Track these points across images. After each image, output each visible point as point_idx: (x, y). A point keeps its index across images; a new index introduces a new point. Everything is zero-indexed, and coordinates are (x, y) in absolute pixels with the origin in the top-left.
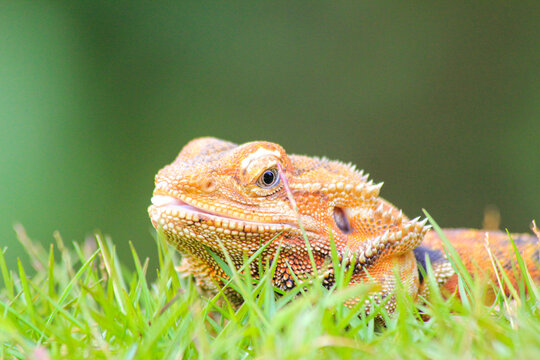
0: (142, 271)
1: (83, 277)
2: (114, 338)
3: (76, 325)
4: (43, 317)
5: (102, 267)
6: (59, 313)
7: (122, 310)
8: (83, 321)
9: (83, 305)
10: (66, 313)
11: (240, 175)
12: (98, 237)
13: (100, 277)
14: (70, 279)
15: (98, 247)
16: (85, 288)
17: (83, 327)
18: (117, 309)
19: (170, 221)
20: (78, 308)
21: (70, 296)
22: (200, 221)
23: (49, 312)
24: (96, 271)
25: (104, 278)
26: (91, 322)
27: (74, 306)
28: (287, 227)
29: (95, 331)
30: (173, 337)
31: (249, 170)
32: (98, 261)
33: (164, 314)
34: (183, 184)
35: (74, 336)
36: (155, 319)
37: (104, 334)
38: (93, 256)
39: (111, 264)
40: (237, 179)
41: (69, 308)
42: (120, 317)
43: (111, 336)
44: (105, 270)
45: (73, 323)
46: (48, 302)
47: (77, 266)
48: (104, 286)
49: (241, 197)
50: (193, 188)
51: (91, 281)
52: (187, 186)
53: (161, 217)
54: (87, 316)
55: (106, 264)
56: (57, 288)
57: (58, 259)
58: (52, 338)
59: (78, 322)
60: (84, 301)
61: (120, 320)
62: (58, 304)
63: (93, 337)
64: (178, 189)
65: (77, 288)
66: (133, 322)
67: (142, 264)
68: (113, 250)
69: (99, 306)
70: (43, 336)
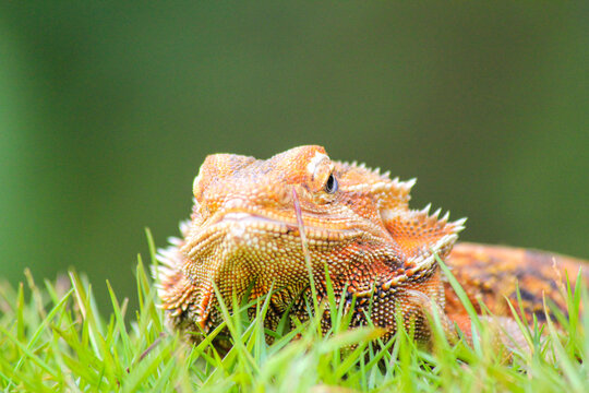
0: (120, 313)
1: (55, 318)
2: (88, 386)
3: (47, 371)
4: (11, 363)
5: (76, 309)
6: (28, 358)
7: (98, 355)
8: (54, 366)
9: (55, 349)
10: (36, 357)
11: (309, 182)
12: (71, 275)
13: (74, 318)
14: (41, 320)
15: (71, 286)
16: (58, 332)
17: (55, 373)
18: (93, 353)
19: (256, 235)
20: (50, 353)
21: (40, 341)
22: (287, 233)
23: (18, 358)
24: (70, 312)
25: (78, 321)
26: (65, 369)
27: (45, 350)
28: (360, 232)
29: (68, 378)
30: (154, 385)
31: (316, 176)
32: (71, 302)
33: (144, 361)
34: (262, 198)
35: (44, 383)
36: (133, 365)
37: (78, 382)
38: (66, 296)
39: (86, 305)
40: (306, 187)
41: (39, 353)
42: (94, 364)
43: (86, 384)
44: (80, 312)
45: (43, 369)
46: (17, 347)
47: (49, 307)
48: (79, 329)
49: (313, 206)
50: (272, 201)
51: (65, 323)
52: (266, 200)
53: (246, 231)
54: (59, 361)
55: (80, 305)
56: (26, 332)
57: (28, 299)
58: (21, 385)
59: (50, 369)
60: (56, 344)
61: (96, 367)
62: (27, 348)
63: (66, 385)
64: (257, 204)
65: (49, 331)
66: (110, 369)
67: (120, 305)
68: (89, 289)
69: (72, 351)
70: (11, 382)
